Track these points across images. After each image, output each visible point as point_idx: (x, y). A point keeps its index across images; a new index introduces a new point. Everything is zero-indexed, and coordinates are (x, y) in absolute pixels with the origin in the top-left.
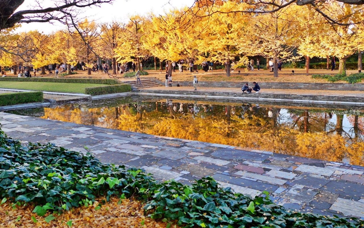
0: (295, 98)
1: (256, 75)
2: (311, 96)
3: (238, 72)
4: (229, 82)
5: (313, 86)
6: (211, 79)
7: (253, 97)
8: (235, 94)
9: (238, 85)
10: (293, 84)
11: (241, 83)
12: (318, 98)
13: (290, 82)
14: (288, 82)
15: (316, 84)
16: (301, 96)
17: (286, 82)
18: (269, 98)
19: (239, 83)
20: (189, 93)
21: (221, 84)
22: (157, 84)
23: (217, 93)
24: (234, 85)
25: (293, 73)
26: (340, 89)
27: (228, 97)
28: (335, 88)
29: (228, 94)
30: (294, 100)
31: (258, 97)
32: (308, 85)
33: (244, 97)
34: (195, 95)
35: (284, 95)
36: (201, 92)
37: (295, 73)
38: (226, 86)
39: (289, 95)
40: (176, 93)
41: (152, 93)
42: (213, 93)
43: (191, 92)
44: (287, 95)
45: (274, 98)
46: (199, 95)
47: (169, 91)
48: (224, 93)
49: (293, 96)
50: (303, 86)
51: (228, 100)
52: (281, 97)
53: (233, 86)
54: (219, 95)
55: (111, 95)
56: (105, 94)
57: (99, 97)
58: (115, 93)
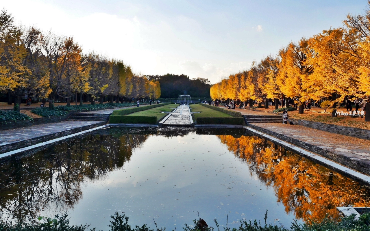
55: (217, 126)
56: (213, 124)
57: (202, 126)
58: (224, 124)
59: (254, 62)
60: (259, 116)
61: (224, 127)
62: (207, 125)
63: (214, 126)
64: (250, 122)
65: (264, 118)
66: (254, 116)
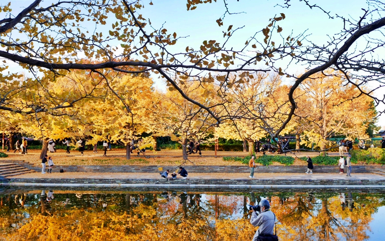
0: (228, 183)
1: (160, 157)
2: (245, 180)
3: (137, 154)
4: (133, 166)
5: (229, 169)
6: (106, 162)
7: (180, 183)
8: (157, 180)
9: (144, 169)
10: (209, 168)
11: (148, 167)
12: (252, 182)
13: (203, 165)
14: (202, 165)
15: (232, 167)
16: (235, 180)
17: (200, 165)
18: (200, 184)
19: (145, 167)
20: (93, 181)
21: (122, 169)
22: (27, 169)
23: (133, 180)
24: (139, 169)
25: (200, 155)
27: (148, 185)
29: (148, 181)
30: (230, 186)
31: (186, 183)
32: (223, 168)
33: (168, 184)
34: (102, 183)
35: (217, 180)
36: (111, 179)
37: (202, 155)
38: (128, 171)
39: (222, 180)
41: (32, 182)
42: (128, 180)
43: (95, 179)
44: (220, 180)
45: (205, 184)
46: (108, 183)
47: (61, 179)
48: (142, 180)
49: (226, 181)
50: (218, 169)
51: (148, 188)
52: (213, 182)
53: (137, 170)
54: (136, 183)
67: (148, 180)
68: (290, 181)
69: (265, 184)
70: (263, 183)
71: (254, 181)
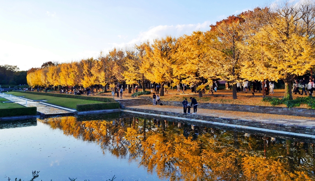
5: (258, 109)
20: (152, 111)
22: (149, 102)
25: (253, 95)
26: (280, 113)
28: (276, 112)
37: (255, 95)
40: (145, 111)
45: (203, 120)
49: (216, 118)
55: (97, 111)
56: (93, 110)
57: (85, 113)
58: (103, 109)
59: (101, 52)
60: (129, 100)
61: (104, 112)
62: (88, 112)
63: (95, 112)
64: (125, 106)
65: (134, 101)
66: (125, 100)
67: (175, 113)
68: (263, 124)
69: (243, 125)
70: (241, 123)
71: (234, 121)
